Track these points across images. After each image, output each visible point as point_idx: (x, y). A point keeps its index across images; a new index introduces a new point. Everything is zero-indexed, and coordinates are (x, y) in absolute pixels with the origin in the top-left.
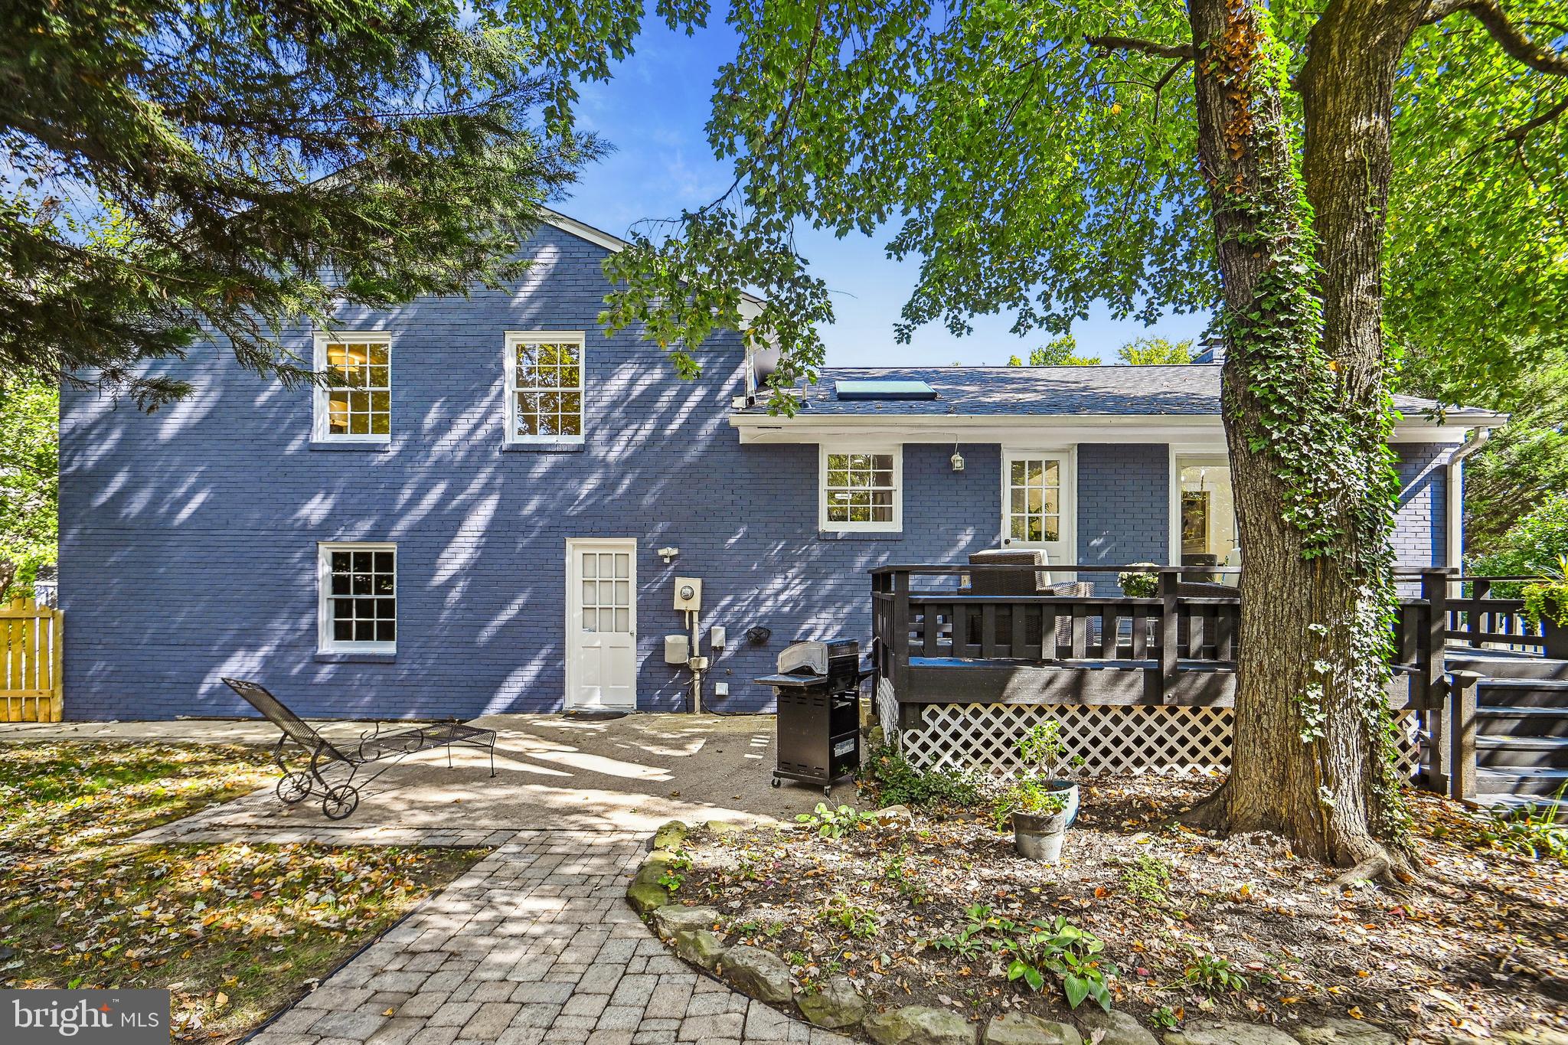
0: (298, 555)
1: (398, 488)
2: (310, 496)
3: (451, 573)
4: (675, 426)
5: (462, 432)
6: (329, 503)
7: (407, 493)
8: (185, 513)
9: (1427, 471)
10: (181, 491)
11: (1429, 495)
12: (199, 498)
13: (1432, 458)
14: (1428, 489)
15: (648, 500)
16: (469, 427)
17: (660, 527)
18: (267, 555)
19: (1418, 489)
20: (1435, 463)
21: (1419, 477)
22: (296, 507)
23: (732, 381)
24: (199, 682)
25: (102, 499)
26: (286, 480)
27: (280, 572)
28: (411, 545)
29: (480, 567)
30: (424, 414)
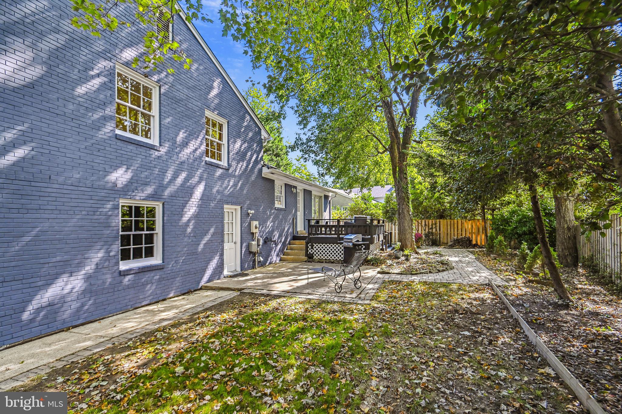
0: (109, 206)
1: (164, 172)
2: (116, 168)
3: (187, 219)
4: (250, 166)
5: (191, 150)
6: (129, 175)
7: (169, 175)
15: (245, 191)
16: (193, 148)
17: (248, 202)
18: (86, 205)
20: (329, 200)
22: (107, 173)
26: (99, 154)
27: (96, 217)
28: (171, 204)
29: (199, 216)
30: (177, 135)
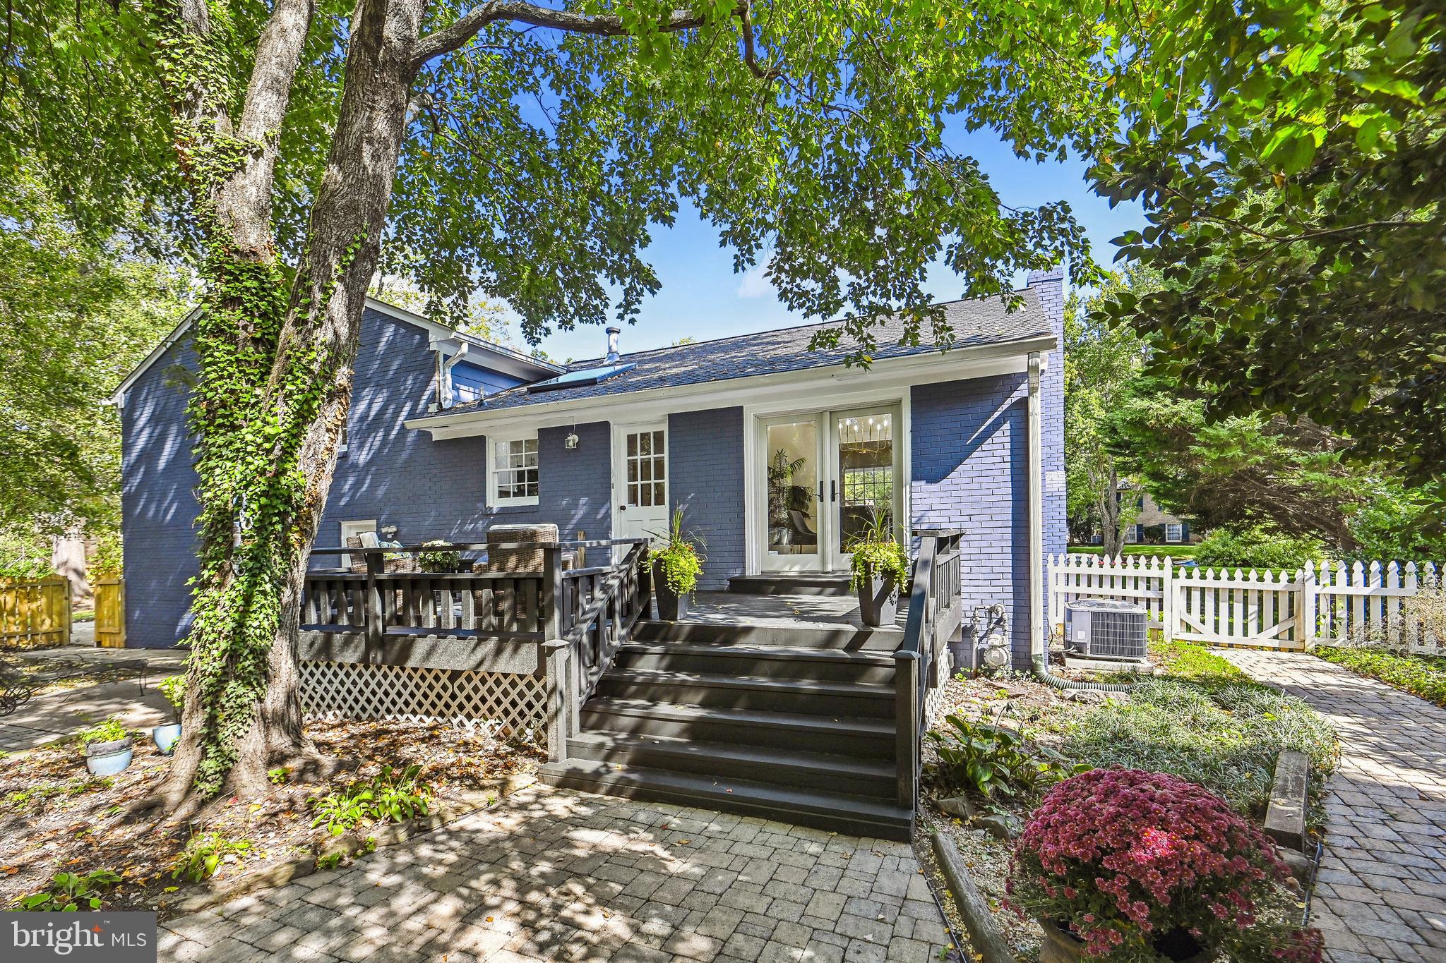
4: (394, 432)
8: (169, 517)
9: (1005, 407)
10: (166, 504)
11: (1008, 433)
12: (175, 506)
13: (1012, 391)
14: (1007, 426)
15: (381, 491)
17: (388, 510)
19: (996, 426)
20: (1016, 396)
21: (997, 414)
23: (427, 393)
24: (176, 624)
25: (138, 510)
